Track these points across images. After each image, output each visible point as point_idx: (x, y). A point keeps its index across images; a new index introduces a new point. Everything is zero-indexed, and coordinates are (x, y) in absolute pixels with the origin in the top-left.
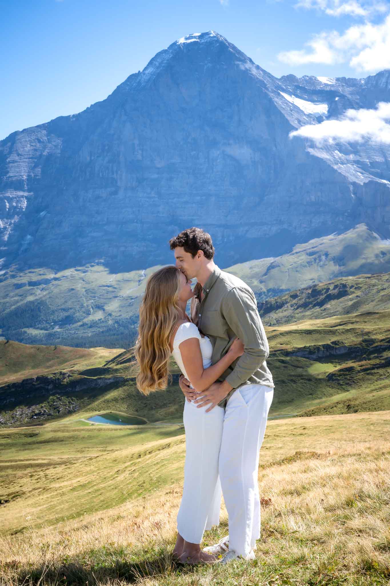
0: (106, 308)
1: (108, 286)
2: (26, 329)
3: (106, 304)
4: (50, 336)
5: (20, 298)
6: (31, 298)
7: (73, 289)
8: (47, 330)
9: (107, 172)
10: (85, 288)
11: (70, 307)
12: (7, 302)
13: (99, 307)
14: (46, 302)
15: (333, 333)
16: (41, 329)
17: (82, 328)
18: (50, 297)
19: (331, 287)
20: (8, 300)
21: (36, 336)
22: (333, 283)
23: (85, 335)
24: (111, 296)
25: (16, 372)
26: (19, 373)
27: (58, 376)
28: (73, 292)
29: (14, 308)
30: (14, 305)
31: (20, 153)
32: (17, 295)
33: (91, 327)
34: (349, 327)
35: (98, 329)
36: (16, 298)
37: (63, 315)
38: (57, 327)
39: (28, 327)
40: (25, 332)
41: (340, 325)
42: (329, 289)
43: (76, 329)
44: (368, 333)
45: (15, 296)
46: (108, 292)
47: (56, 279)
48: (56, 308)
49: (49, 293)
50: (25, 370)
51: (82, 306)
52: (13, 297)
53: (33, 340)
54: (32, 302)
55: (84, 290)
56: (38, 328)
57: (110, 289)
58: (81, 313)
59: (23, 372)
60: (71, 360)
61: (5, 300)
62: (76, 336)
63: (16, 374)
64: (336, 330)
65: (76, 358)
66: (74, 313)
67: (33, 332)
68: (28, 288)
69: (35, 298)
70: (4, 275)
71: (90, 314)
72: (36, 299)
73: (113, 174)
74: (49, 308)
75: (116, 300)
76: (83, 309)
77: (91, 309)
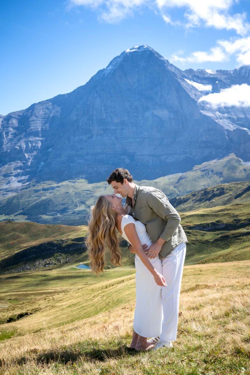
0: (87, 203)
1: (88, 191)
2: (41, 216)
3: (87, 200)
4: (55, 219)
5: (38, 198)
6: (44, 198)
7: (67, 193)
8: (53, 216)
9: (86, 125)
10: (74, 192)
11: (66, 202)
12: (30, 200)
13: (83, 203)
14: (52, 200)
15: (217, 216)
16: (50, 215)
17: (73, 214)
18: (55, 197)
19: (215, 190)
20: (31, 199)
21: (47, 219)
22: (216, 187)
23: (75, 218)
24: (89, 196)
25: (36, 240)
26: (38, 241)
27: (59, 242)
28: (67, 194)
29: (35, 204)
30: (34, 202)
31: (37, 115)
32: (36, 196)
33: (78, 214)
34: (226, 212)
35: (83, 215)
36: (35, 198)
37: (62, 207)
38: (59, 214)
39: (42, 214)
40: (41, 217)
41: (221, 211)
42: (214, 191)
43: (70, 215)
44: (237, 216)
45: (35, 197)
46: (87, 194)
47: (58, 187)
48: (58, 204)
49: (54, 195)
50: (40, 238)
51: (73, 202)
52: (33, 197)
53: (45, 222)
54: (45, 200)
55: (74, 193)
56: (48, 215)
57: (89, 192)
58: (72, 206)
59: (40, 240)
60: (67, 233)
61: (29, 199)
62: (69, 219)
63: (36, 241)
64: (219, 214)
65: (70, 232)
66: (68, 206)
67: (45, 217)
68: (42, 192)
69: (47, 197)
70: (29, 185)
71: (77, 207)
72: (47, 199)
73: (90, 126)
74: (54, 204)
75: (92, 198)
76: (73, 204)
77: (78, 204)
